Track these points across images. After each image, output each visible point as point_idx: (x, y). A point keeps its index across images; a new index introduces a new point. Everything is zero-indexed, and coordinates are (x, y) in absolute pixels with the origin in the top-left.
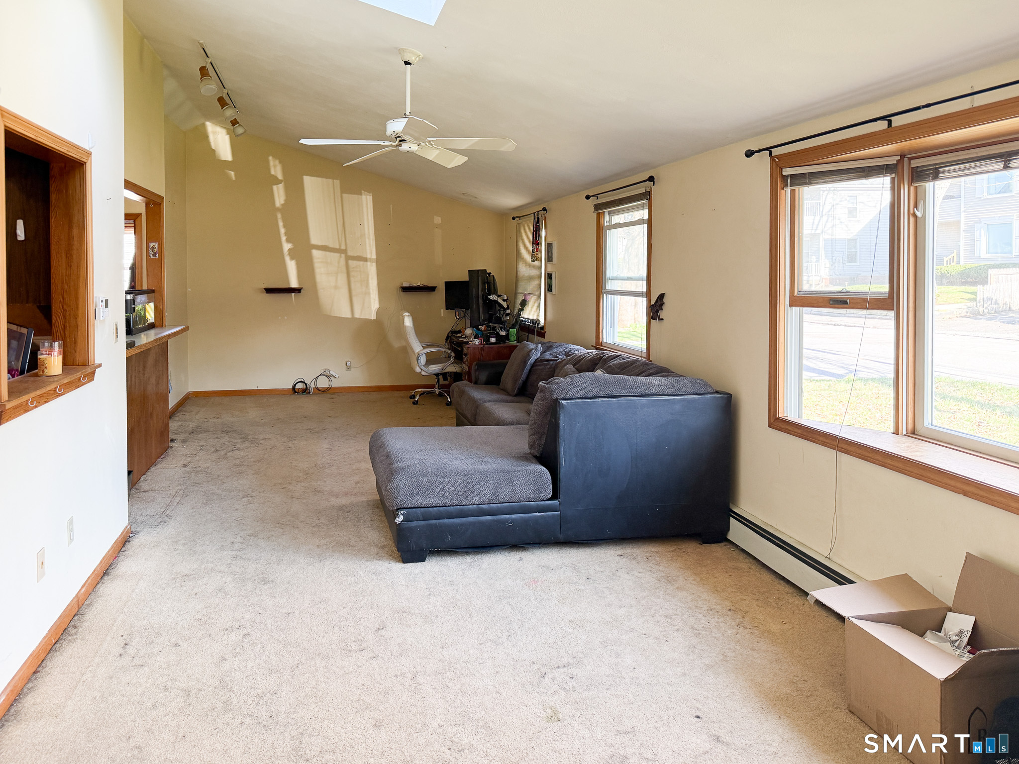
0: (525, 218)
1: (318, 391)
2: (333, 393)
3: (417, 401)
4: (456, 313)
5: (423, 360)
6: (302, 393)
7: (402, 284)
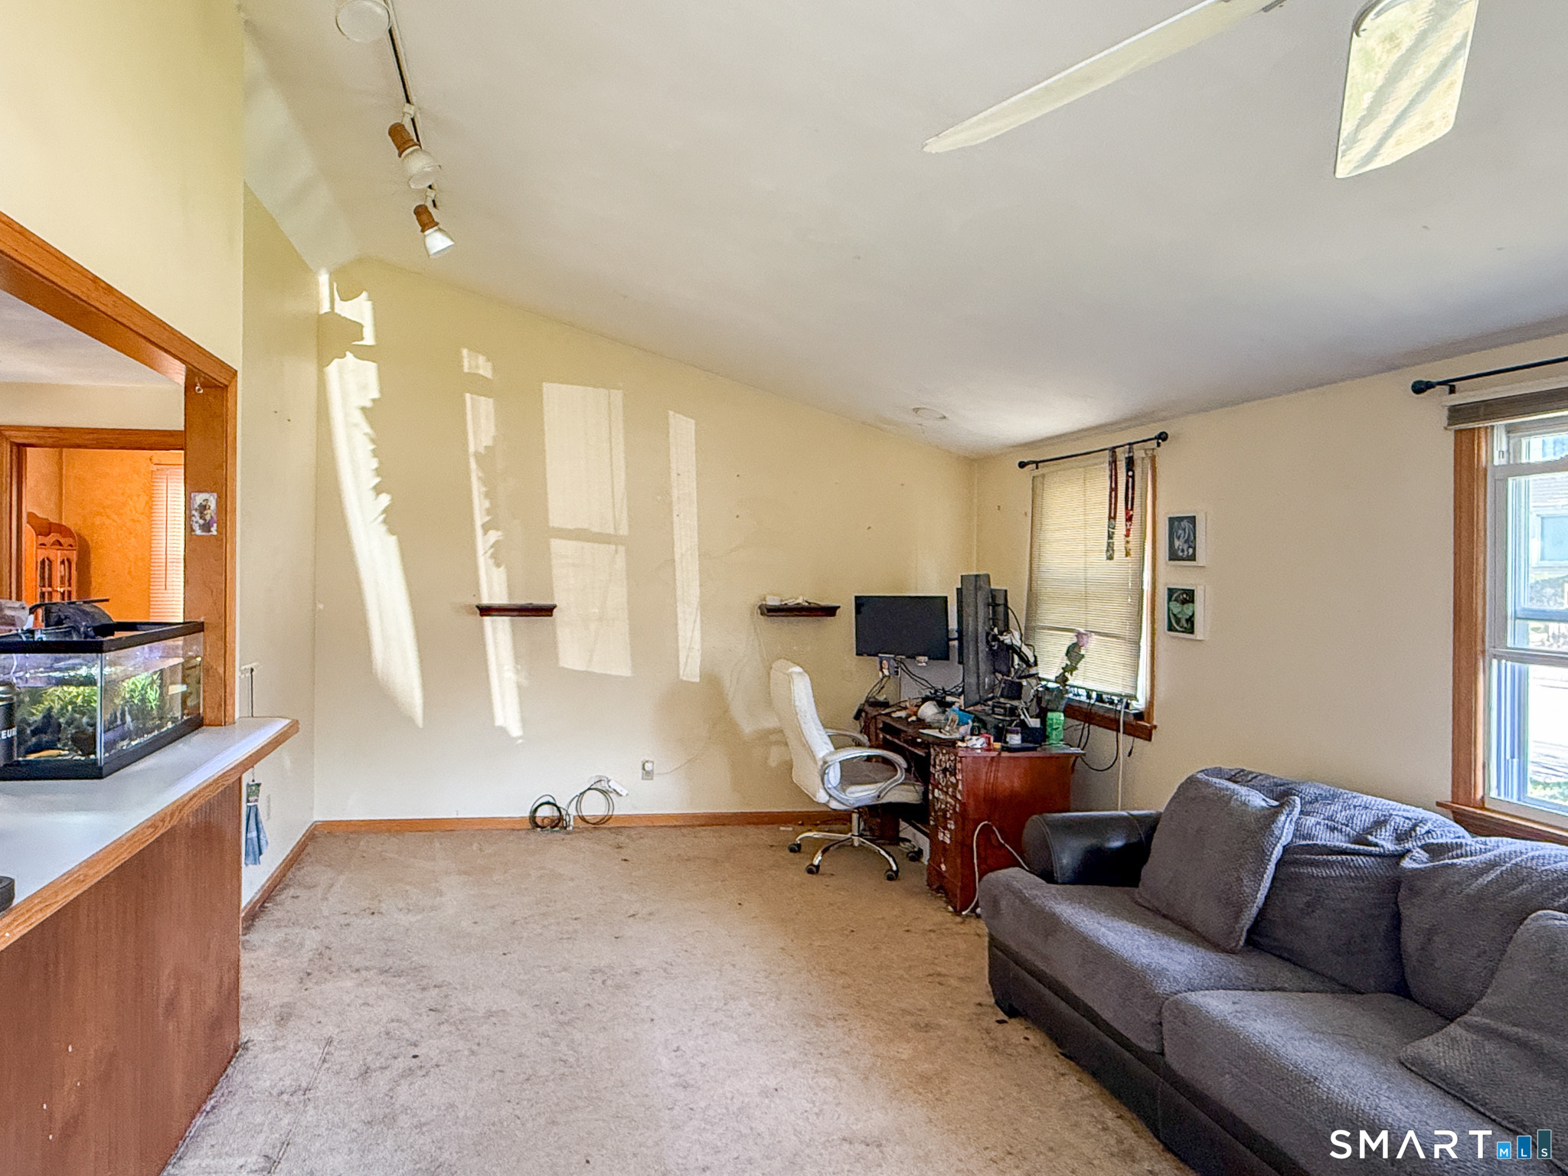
0: (1046, 466)
1: (583, 825)
2: (618, 830)
3: (818, 867)
4: (881, 663)
5: (834, 775)
6: (553, 827)
7: (764, 599)
